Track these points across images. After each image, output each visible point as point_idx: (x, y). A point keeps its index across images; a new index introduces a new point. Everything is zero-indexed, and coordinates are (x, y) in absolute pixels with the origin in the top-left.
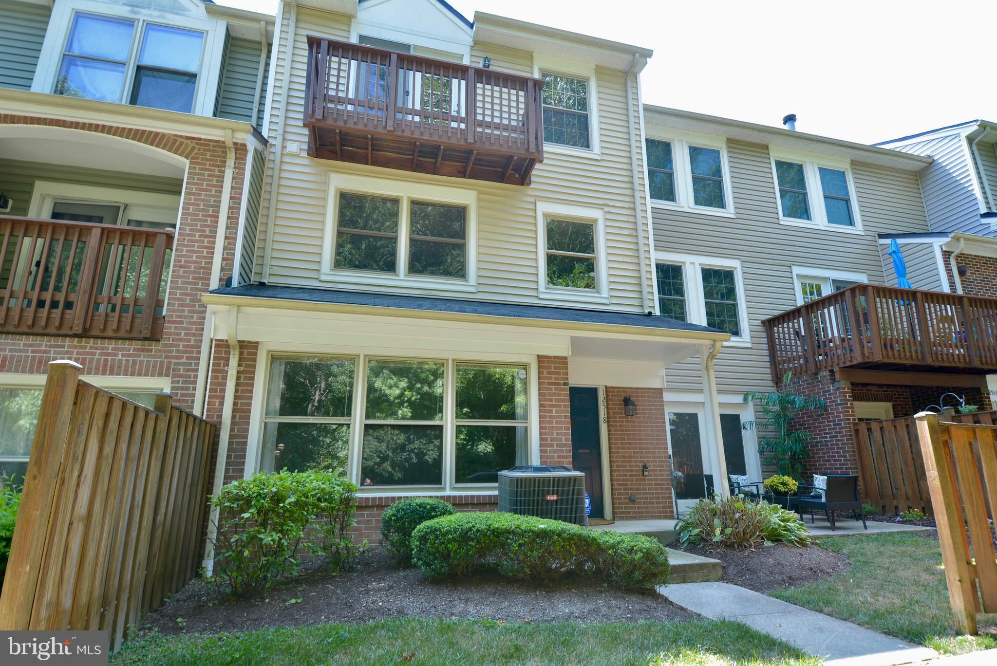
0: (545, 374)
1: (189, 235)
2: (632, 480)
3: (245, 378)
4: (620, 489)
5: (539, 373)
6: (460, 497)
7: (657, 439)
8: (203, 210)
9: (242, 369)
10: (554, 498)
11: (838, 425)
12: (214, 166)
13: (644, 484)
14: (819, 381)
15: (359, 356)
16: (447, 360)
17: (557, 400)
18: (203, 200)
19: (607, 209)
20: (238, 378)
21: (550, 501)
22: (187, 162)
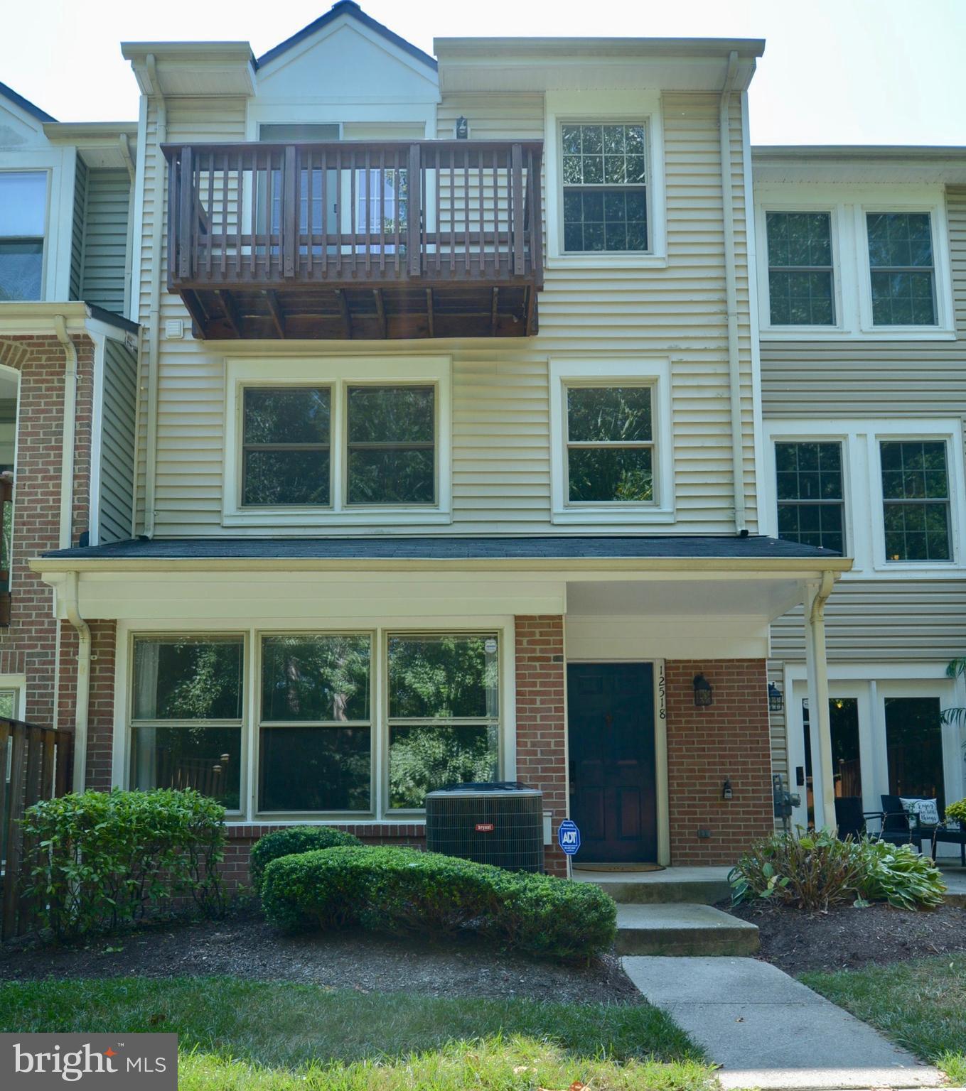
0: (525, 645)
1: (30, 478)
2: (705, 806)
3: (101, 670)
4: (683, 820)
5: (518, 642)
6: (394, 827)
7: (752, 742)
8: (43, 441)
9: (96, 658)
10: (488, 827)
12: (52, 374)
13: (723, 813)
15: (248, 632)
16: (375, 631)
17: (543, 684)
18: (43, 427)
19: (675, 357)
20: (92, 670)
21: (482, 832)
22: (19, 373)
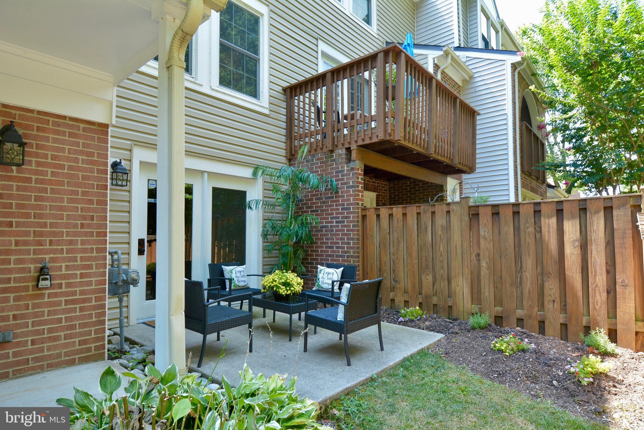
2: (7, 300)
11: (346, 209)
13: (36, 306)
14: (334, 160)
